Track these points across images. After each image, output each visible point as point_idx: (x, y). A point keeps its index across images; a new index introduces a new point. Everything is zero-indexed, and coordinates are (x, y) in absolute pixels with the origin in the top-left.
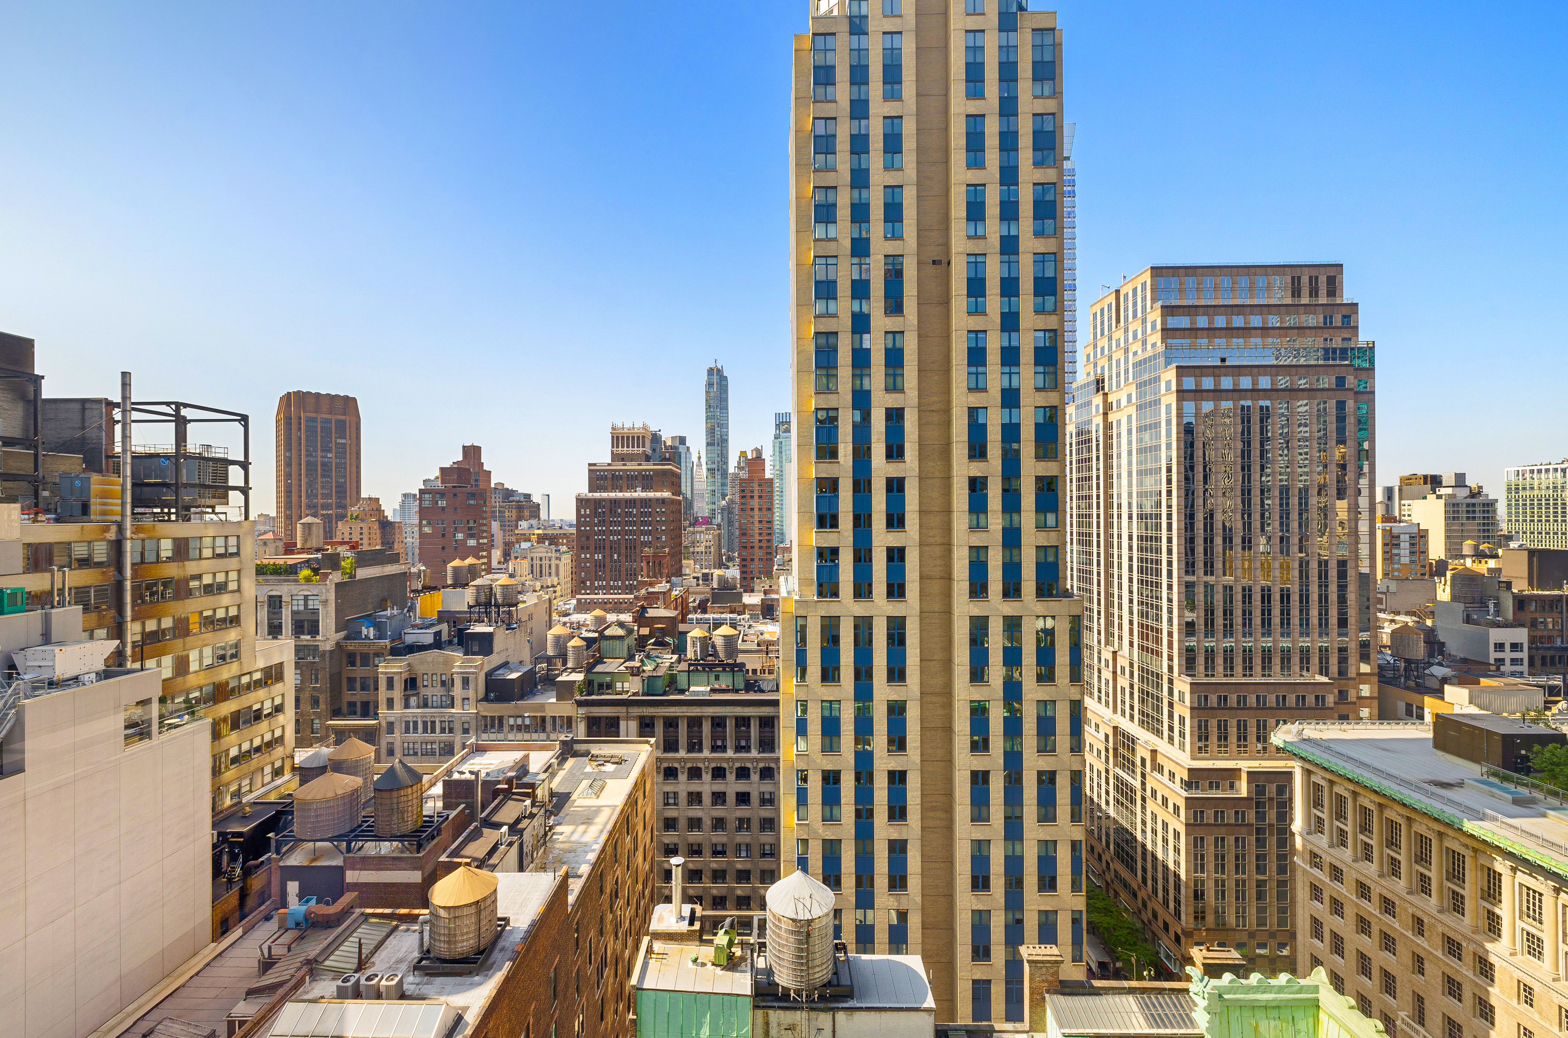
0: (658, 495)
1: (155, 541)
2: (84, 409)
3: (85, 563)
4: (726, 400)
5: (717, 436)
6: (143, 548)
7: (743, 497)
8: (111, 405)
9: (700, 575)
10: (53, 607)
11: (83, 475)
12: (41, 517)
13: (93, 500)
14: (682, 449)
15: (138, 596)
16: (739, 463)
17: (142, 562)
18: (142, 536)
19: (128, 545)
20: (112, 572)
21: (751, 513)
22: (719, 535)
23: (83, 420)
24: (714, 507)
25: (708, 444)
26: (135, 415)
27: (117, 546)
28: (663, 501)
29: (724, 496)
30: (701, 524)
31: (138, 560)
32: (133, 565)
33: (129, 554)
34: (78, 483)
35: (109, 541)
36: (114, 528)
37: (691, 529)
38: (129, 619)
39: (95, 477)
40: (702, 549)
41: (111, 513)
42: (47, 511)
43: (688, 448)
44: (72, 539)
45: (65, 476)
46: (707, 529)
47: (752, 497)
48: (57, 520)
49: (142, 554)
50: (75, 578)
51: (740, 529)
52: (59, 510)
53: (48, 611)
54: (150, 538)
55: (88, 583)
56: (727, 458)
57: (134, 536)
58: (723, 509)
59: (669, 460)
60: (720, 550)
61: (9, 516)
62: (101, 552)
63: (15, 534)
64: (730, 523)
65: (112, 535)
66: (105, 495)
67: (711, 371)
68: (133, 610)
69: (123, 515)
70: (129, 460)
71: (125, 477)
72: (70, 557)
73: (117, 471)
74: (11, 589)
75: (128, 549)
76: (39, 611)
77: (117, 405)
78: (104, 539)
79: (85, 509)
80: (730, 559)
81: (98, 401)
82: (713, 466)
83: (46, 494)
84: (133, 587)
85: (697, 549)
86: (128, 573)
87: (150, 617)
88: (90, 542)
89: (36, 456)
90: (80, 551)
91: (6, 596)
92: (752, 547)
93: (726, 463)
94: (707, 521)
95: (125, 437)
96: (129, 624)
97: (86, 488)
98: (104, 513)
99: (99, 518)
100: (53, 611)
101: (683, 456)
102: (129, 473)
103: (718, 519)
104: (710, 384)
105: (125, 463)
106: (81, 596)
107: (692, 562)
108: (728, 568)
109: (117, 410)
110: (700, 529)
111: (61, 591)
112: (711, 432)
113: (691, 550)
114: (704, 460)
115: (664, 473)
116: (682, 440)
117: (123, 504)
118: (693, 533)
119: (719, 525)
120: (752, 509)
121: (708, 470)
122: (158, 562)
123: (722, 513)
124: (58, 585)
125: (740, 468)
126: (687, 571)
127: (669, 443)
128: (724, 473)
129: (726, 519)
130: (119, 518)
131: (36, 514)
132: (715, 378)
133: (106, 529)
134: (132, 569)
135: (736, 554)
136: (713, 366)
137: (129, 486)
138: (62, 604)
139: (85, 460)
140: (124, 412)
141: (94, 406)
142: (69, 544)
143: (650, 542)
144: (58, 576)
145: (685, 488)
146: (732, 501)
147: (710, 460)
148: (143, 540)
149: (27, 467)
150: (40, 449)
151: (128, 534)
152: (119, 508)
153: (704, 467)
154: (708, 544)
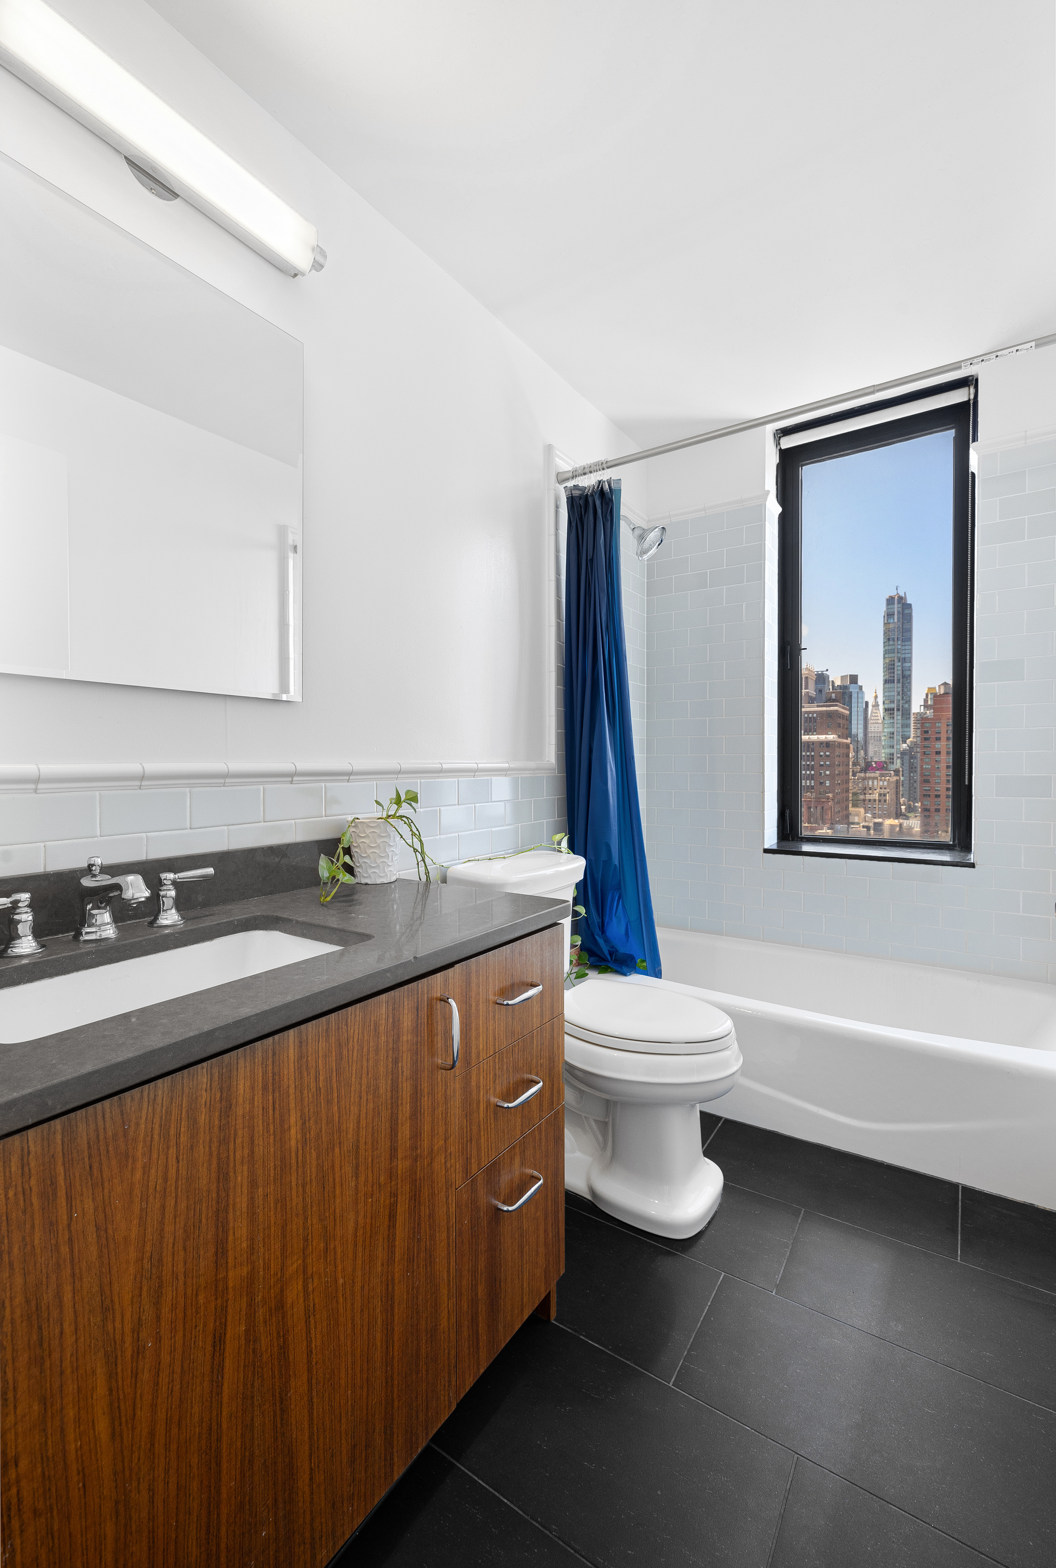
0: (822, 737)
4: (910, 630)
5: (898, 672)
7: (926, 739)
9: (871, 825)
14: (853, 689)
16: (926, 701)
21: (937, 758)
22: (897, 782)
24: (892, 751)
25: (886, 682)
28: (828, 744)
29: (904, 739)
30: (874, 769)
37: (862, 775)
40: (876, 797)
43: (861, 688)
46: (882, 775)
47: (938, 739)
51: (922, 775)
56: (910, 697)
58: (903, 753)
59: (834, 701)
60: (898, 799)
64: (912, 768)
67: (890, 601)
80: (910, 809)
82: (892, 706)
85: (868, 797)
92: (938, 796)
93: (909, 702)
94: (882, 767)
101: (854, 696)
103: (898, 764)
104: (889, 615)
107: (862, 810)
108: (907, 818)
110: (872, 775)
112: (889, 668)
113: (862, 797)
114: (880, 700)
115: (830, 715)
116: (854, 679)
118: (864, 779)
119: (897, 772)
120: (938, 753)
121: (886, 710)
123: (902, 758)
125: (926, 706)
126: (856, 820)
127: (838, 683)
128: (906, 713)
129: (907, 765)
132: (896, 607)
135: (918, 805)
136: (893, 593)
143: (812, 787)
145: (857, 728)
146: (915, 744)
147: (888, 699)
153: (881, 707)
154: (882, 791)
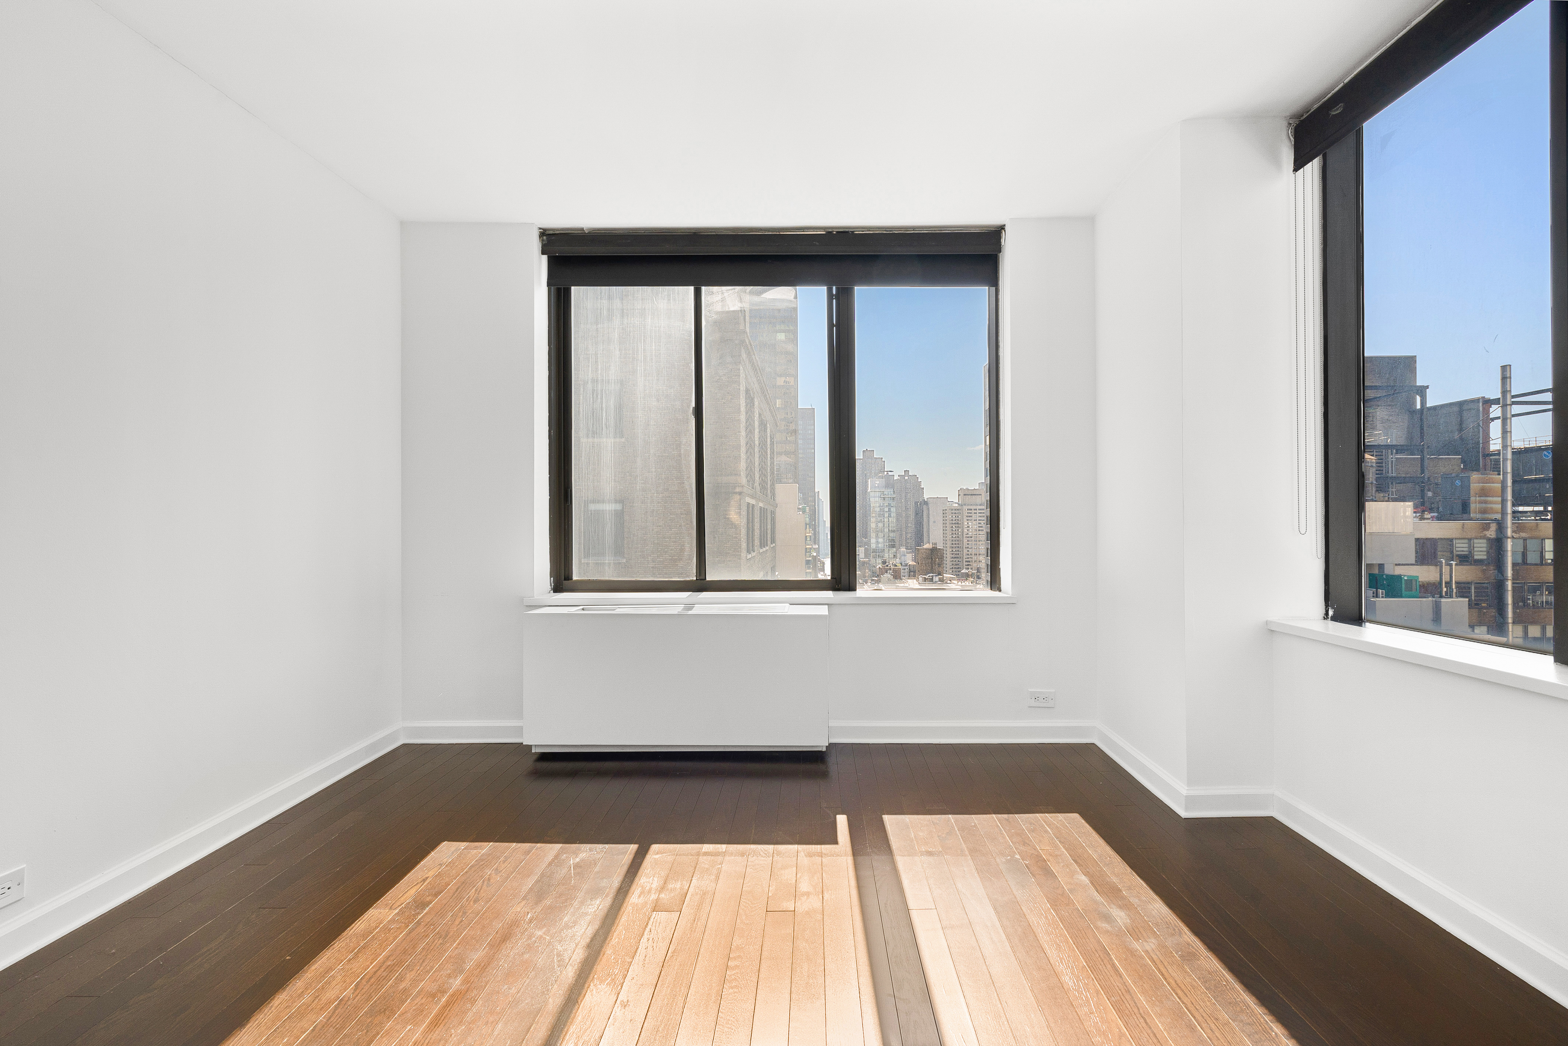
1: (1539, 541)
2: (1461, 412)
3: (1465, 559)
6: (1525, 547)
8: (1488, 403)
10: (1441, 597)
11: (1463, 475)
12: (1427, 515)
13: (1473, 499)
15: (1520, 600)
17: (1525, 562)
18: (1523, 535)
19: (1509, 544)
20: (1492, 572)
23: (1461, 423)
26: (1516, 409)
27: (1497, 545)
31: (1519, 560)
32: (1514, 565)
33: (1509, 554)
34: (1458, 483)
35: (1489, 539)
36: (1494, 527)
38: (1510, 620)
39: (1475, 476)
41: (1493, 511)
42: (1431, 510)
44: (1454, 536)
45: (1446, 477)
48: (1439, 519)
49: (1524, 555)
50: (1459, 573)
52: (1441, 509)
53: (1438, 599)
54: (1531, 538)
55: (1469, 579)
57: (1515, 535)
61: (1405, 513)
62: (1481, 550)
63: (1409, 529)
65: (1492, 533)
66: (1484, 493)
68: (1514, 613)
69: (1504, 513)
70: (1509, 456)
71: (1505, 473)
72: (1452, 552)
73: (1496, 468)
74: (1408, 576)
75: (1509, 548)
76: (1430, 599)
77: (1496, 401)
78: (1484, 537)
79: (1465, 508)
81: (1475, 401)
83: (1430, 494)
84: (1513, 587)
86: (1509, 573)
87: (1534, 623)
88: (1470, 540)
89: (1422, 460)
90: (1461, 547)
91: (1403, 582)
95: (1505, 433)
96: (1510, 626)
97: (1466, 487)
98: (1484, 511)
99: (1479, 516)
100: (1443, 600)
102: (1509, 469)
105: (1505, 460)
106: (1463, 590)
109: (1494, 407)
111: (1448, 584)
117: (1504, 502)
122: (1542, 564)
124: (1445, 578)
130: (1498, 516)
131: (1423, 511)
133: (1486, 527)
134: (1513, 570)
137: (1509, 483)
138: (1449, 595)
139: (1463, 461)
140: (1504, 406)
141: (1472, 406)
142: (1451, 540)
144: (1446, 569)
148: (1525, 540)
149: (1414, 470)
150: (1425, 452)
151: (1509, 532)
152: (1500, 506)
